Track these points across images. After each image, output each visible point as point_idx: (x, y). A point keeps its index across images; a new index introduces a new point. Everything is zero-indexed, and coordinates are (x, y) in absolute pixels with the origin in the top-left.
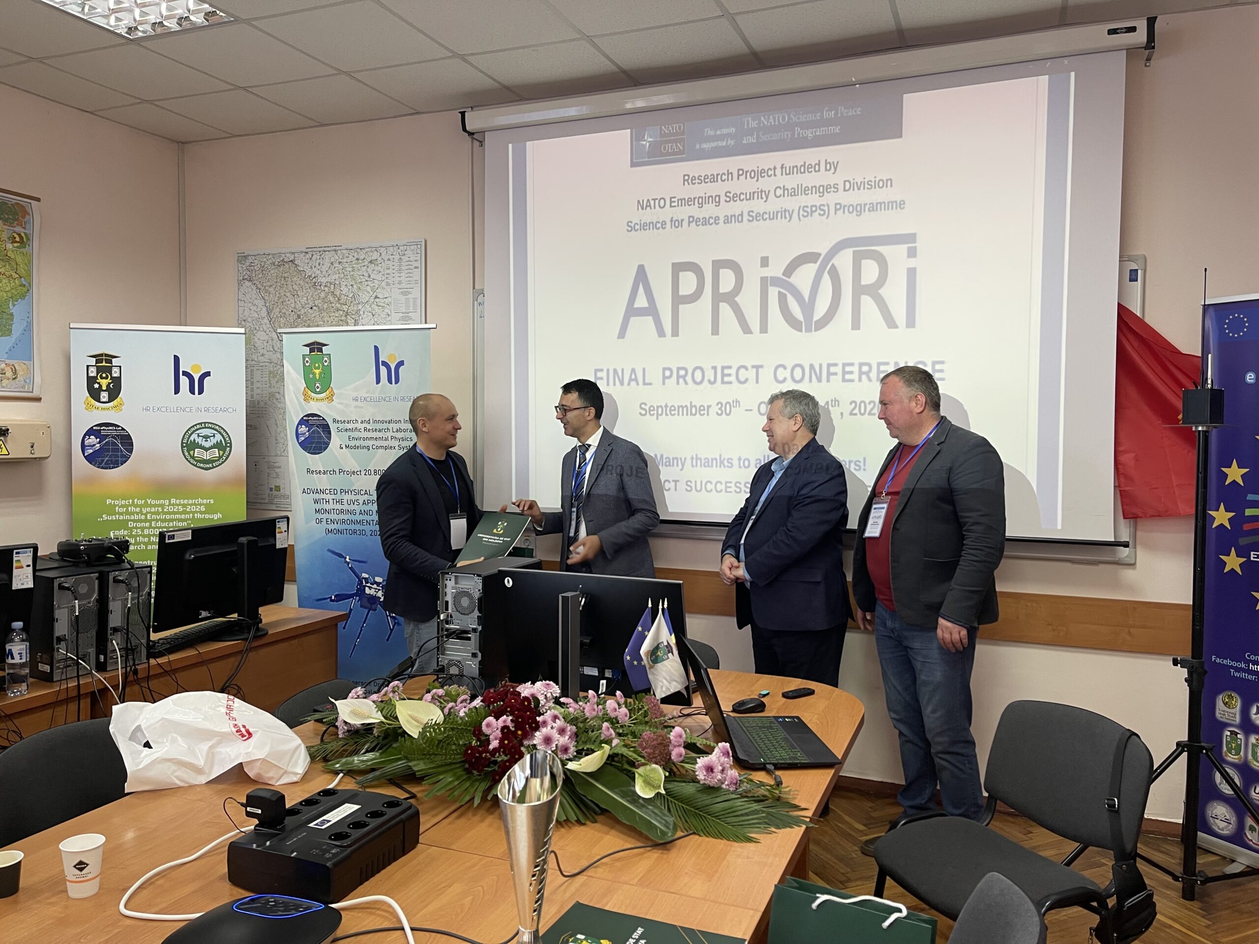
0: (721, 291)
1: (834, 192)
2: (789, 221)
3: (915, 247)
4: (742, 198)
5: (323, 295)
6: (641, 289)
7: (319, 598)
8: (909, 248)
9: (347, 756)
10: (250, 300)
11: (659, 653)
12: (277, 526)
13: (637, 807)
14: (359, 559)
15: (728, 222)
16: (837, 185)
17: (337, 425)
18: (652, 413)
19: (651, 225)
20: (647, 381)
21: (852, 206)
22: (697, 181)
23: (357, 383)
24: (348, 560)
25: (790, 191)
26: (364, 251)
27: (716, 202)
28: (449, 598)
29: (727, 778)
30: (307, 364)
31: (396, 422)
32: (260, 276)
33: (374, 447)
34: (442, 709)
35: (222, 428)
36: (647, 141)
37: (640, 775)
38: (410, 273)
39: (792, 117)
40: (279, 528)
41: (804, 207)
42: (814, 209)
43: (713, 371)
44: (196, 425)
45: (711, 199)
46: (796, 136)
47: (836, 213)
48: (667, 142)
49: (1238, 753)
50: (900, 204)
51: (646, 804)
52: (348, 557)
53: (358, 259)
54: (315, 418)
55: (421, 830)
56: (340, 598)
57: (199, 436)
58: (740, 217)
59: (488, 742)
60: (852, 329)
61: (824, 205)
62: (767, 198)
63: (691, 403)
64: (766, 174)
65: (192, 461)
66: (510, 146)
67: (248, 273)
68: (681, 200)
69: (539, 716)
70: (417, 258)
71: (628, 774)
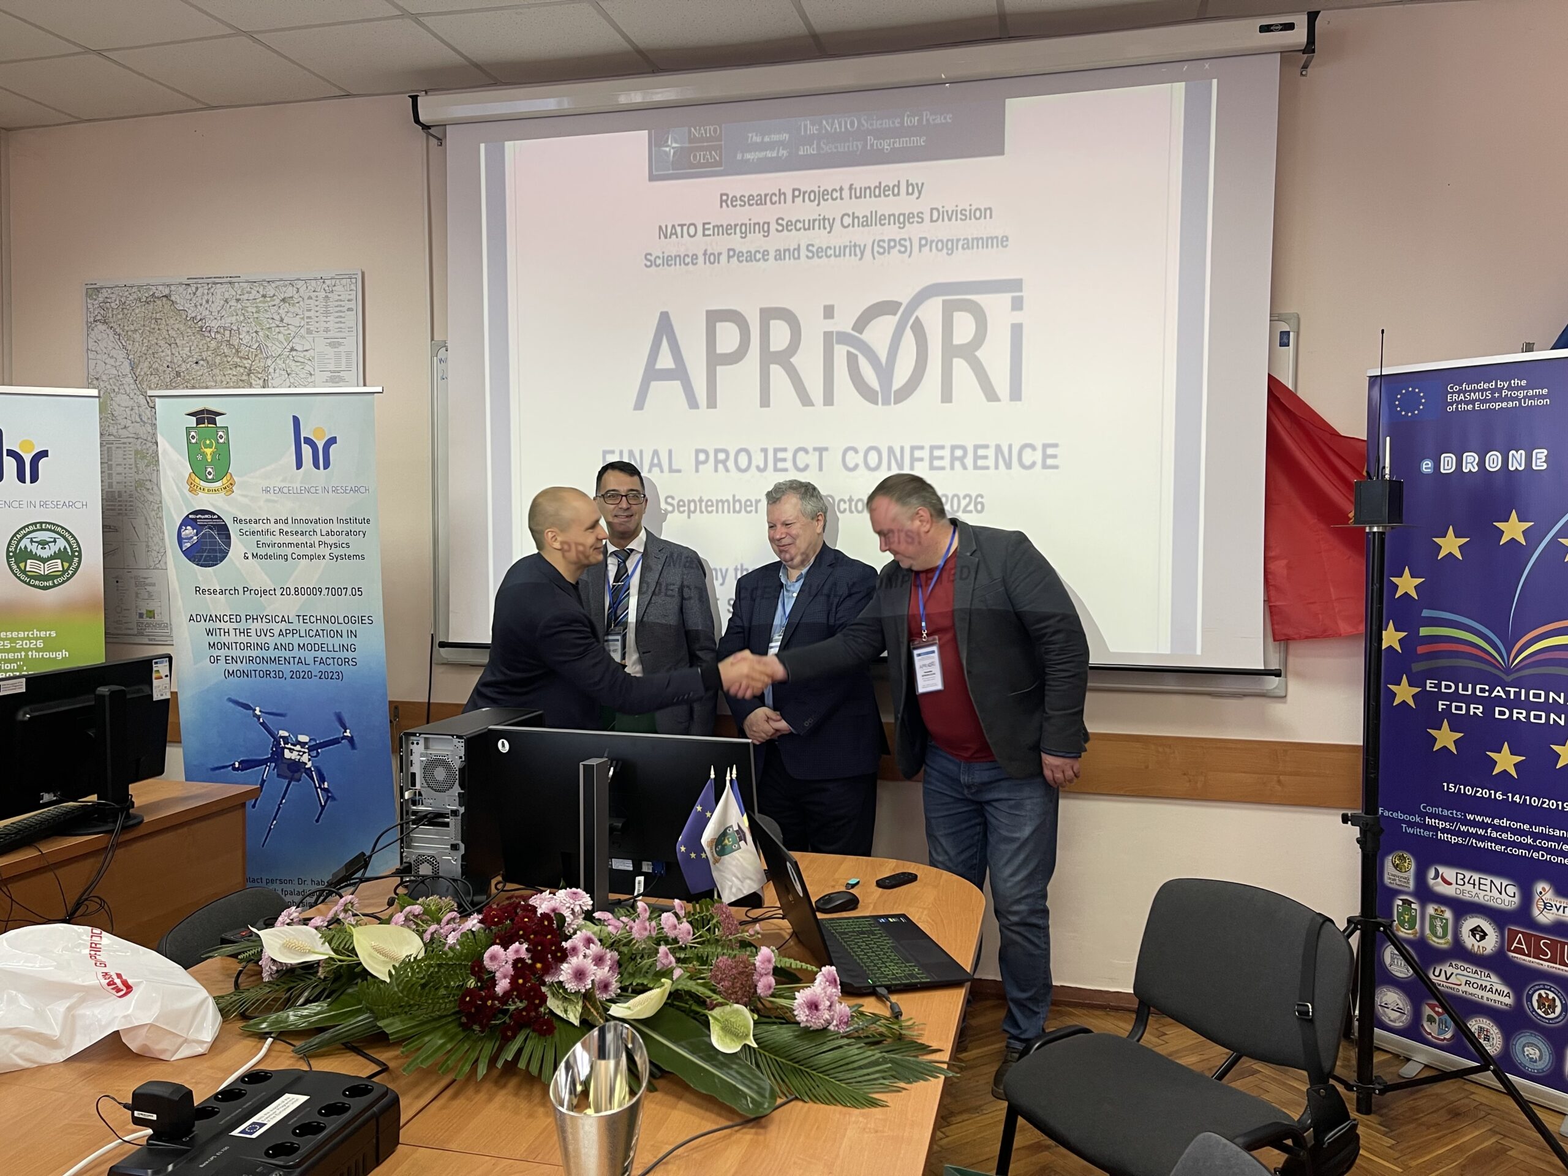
0: (772, 349)
1: (918, 222)
2: (861, 259)
3: (1021, 299)
4: (798, 227)
5: (213, 344)
6: (665, 343)
7: (216, 766)
8: (1013, 298)
9: (277, 1010)
10: (105, 350)
11: (726, 841)
12: (154, 669)
13: (714, 1066)
14: (274, 711)
15: (781, 259)
16: (922, 213)
17: (240, 526)
18: (682, 509)
19: (678, 259)
20: (674, 467)
21: (942, 241)
22: (739, 202)
23: (268, 468)
24: (258, 712)
25: (861, 220)
26: (273, 285)
27: (764, 231)
28: (416, 769)
29: (836, 1017)
30: (193, 441)
31: (325, 521)
32: (120, 316)
33: (294, 556)
34: (421, 935)
35: (67, 531)
36: (671, 147)
37: (715, 1019)
38: (341, 317)
39: (864, 122)
40: (158, 671)
41: (880, 241)
42: (892, 244)
43: (763, 454)
44: (27, 526)
45: (757, 227)
46: (869, 148)
47: (920, 251)
48: (701, 149)
49: (1412, 927)
50: (1002, 242)
51: (727, 1062)
52: (258, 709)
53: (264, 296)
54: (207, 516)
55: (402, 1122)
56: (246, 765)
57: (32, 541)
58: (796, 252)
59: (493, 982)
60: (943, 402)
61: (905, 240)
62: (831, 228)
63: (734, 496)
64: (829, 197)
65: (23, 577)
66: (482, 146)
67: (102, 312)
68: (718, 227)
69: (566, 941)
70: (350, 297)
71: (697, 1016)
